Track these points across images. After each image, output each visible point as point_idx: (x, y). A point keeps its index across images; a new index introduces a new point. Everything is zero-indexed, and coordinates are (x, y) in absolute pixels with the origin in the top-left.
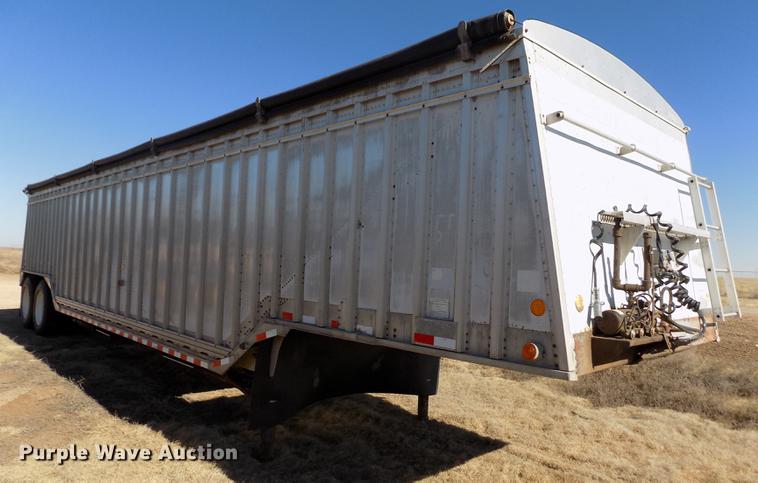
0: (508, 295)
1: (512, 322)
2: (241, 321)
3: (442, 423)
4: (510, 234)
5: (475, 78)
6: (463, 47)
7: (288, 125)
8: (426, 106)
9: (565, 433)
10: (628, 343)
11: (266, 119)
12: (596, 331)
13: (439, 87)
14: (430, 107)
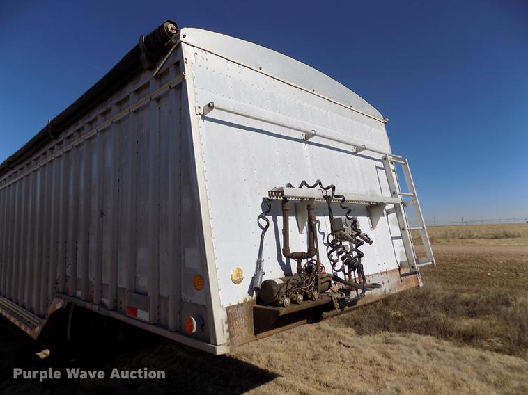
0: (180, 270)
3: (236, 359)
4: (180, 215)
8: (131, 111)
9: (329, 362)
10: (278, 312)
11: (56, 136)
12: (259, 300)
13: (140, 95)
14: (135, 112)
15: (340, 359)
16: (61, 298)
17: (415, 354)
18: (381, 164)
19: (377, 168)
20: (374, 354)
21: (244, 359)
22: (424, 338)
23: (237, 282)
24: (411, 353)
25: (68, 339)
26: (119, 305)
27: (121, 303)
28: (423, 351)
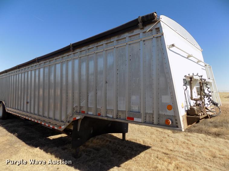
0: (159, 103)
1: (160, 112)
2: (68, 114)
3: (130, 141)
5: (144, 34)
6: (140, 25)
7: (81, 51)
9: (167, 142)
10: (200, 118)
11: (74, 50)
12: (188, 114)
13: (132, 38)
14: (129, 44)
15: (171, 141)
16: (79, 115)
17: (199, 140)
18: (204, 68)
19: (202, 69)
20: (183, 140)
21: (133, 141)
22: (200, 135)
23: (183, 108)
24: (198, 140)
25: (78, 130)
26: (119, 117)
27: (120, 116)
28: (202, 139)
